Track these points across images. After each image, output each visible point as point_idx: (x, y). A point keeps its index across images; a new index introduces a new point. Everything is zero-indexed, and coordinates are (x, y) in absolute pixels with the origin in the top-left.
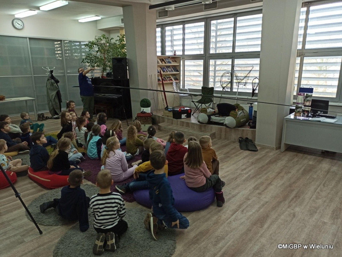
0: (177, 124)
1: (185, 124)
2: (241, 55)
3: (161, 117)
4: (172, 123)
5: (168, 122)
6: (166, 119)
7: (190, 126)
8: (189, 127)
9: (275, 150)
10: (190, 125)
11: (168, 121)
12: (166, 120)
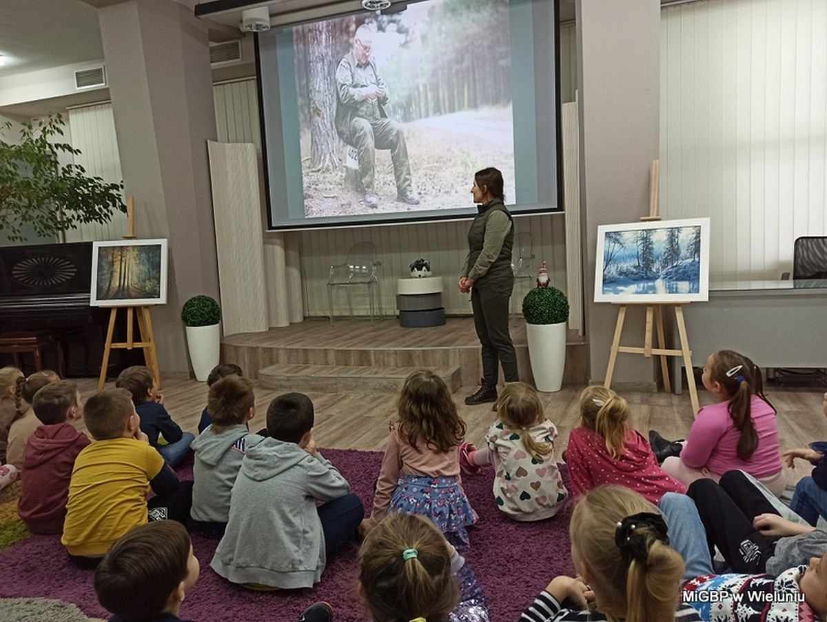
0: (327, 363)
1: (353, 359)
3: (261, 349)
4: (306, 362)
5: (289, 362)
6: (281, 352)
7: (373, 361)
8: (370, 365)
9: (656, 390)
10: (372, 356)
11: (288, 357)
12: (283, 357)
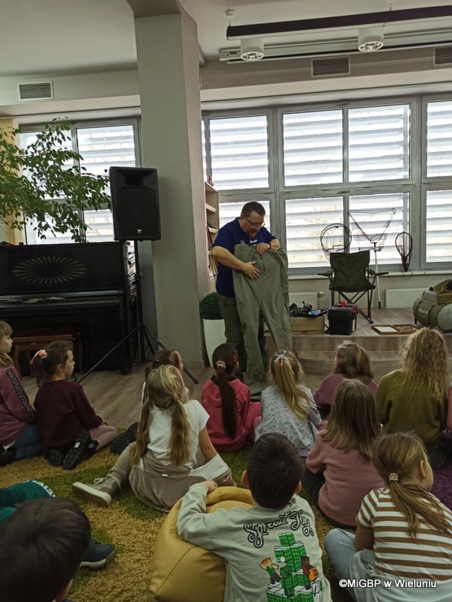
2: (364, 188)
